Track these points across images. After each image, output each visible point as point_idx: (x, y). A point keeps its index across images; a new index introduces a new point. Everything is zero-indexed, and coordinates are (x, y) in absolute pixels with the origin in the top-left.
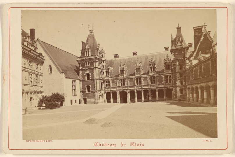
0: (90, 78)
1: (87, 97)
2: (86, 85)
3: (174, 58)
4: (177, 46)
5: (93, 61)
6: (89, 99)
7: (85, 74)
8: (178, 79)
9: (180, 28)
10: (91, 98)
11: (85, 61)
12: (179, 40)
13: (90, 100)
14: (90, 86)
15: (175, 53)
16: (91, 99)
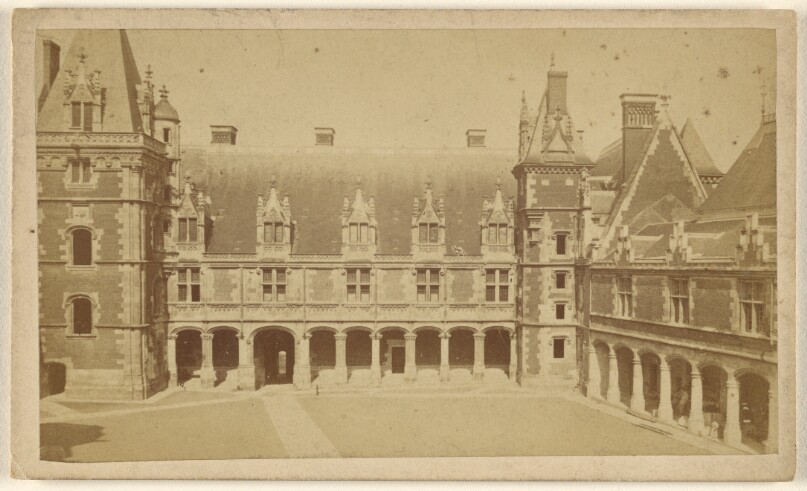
0: (95, 257)
1: (67, 361)
2: (66, 295)
3: (535, 201)
4: (550, 152)
5: (117, 164)
6: (84, 372)
7: (61, 232)
8: (546, 293)
9: (564, 76)
10: (94, 366)
11: (63, 160)
12: (558, 127)
13: (91, 377)
14: (94, 297)
15: (539, 182)
16: (96, 372)
